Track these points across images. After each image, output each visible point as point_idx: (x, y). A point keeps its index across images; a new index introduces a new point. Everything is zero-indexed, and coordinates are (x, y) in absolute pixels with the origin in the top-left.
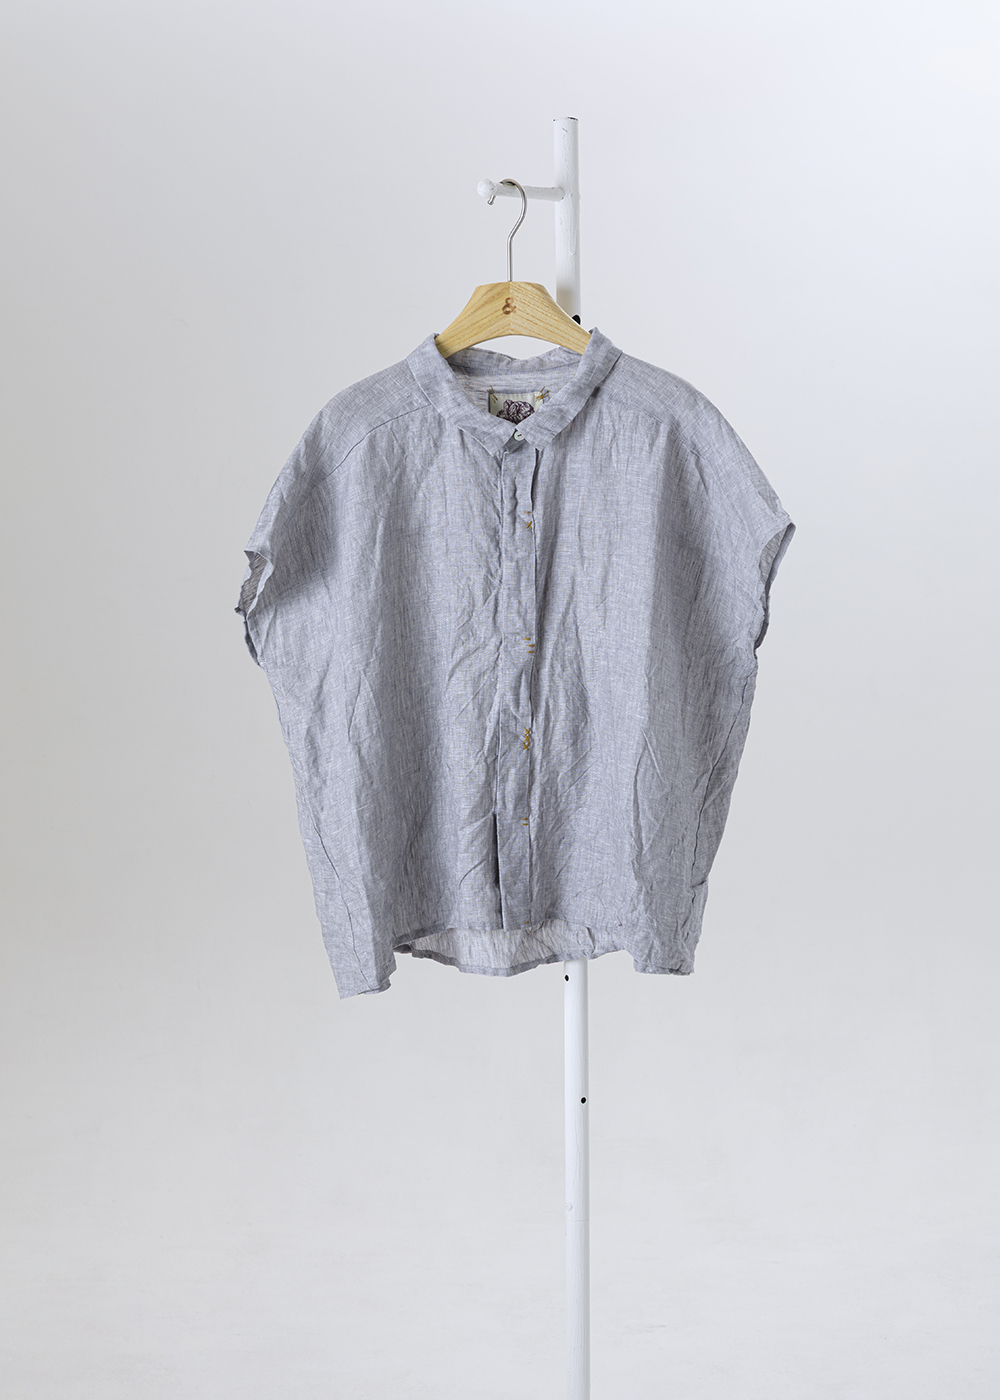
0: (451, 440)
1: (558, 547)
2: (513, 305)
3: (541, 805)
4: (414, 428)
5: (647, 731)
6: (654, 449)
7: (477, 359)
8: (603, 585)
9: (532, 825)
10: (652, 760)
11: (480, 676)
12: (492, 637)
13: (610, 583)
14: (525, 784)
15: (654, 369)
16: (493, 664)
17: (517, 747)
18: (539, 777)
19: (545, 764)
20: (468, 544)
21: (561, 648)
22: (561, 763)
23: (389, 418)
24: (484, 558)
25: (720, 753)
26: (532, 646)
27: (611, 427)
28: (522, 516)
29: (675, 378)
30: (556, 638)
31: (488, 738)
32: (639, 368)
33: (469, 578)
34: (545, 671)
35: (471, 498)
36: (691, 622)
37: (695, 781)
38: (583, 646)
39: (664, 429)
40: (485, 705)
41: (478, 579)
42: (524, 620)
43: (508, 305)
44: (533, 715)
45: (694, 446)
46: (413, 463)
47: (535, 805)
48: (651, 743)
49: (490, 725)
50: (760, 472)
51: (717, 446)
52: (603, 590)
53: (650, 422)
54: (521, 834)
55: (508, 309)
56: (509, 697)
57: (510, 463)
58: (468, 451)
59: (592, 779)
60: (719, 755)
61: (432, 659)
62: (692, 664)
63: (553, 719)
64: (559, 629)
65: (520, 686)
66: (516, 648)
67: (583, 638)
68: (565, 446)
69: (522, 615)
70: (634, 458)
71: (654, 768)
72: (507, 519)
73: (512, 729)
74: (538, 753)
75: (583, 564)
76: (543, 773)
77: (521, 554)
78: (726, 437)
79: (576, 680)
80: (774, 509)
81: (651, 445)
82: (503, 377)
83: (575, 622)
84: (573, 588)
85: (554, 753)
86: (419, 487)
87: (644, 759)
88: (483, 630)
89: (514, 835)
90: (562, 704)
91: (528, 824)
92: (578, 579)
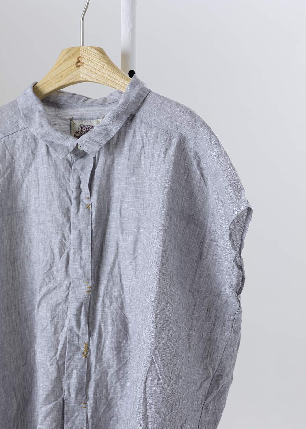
0: (42, 150)
1: (109, 221)
2: (82, 61)
3: (95, 394)
4: (19, 142)
5: (153, 352)
6: (167, 155)
7: (64, 98)
8: (135, 248)
9: (89, 408)
10: (157, 372)
11: (56, 306)
12: (64, 280)
13: (139, 246)
14: (84, 380)
15: (169, 101)
16: (65, 298)
17: (78, 355)
18: (94, 376)
19: (98, 367)
20: (50, 218)
21: (109, 289)
22: (109, 367)
23: (3, 136)
24: (60, 228)
25: (217, 365)
26: (90, 287)
27: (141, 141)
28: (84, 201)
29: (182, 107)
30: (106, 282)
31: (60, 348)
32: (160, 101)
33: (51, 241)
34: (99, 304)
35: (52, 188)
36: (197, 276)
37: (199, 384)
38: (124, 288)
39: (175, 141)
40: (59, 326)
41: (56, 241)
42: (84, 270)
43: (79, 62)
44: (90, 334)
45: (196, 154)
46: (19, 165)
47: (91, 394)
48: (156, 360)
49: (62, 339)
50: (234, 170)
51: (208, 153)
52: (134, 251)
53: (165, 137)
54: (81, 414)
55: (79, 64)
56: (73, 321)
57: (77, 165)
58: (51, 158)
59: (130, 379)
60: (216, 367)
61: (32, 293)
62: (197, 304)
63: (104, 337)
64: (108, 277)
65: (80, 314)
66: (79, 289)
67: (124, 283)
68: (113, 154)
69: (83, 267)
70: (154, 161)
71: (159, 378)
72: (74, 202)
73: (76, 342)
74: (93, 359)
75: (122, 234)
76: (97, 373)
77: (82, 226)
78: (214, 147)
79: (119, 311)
80: (239, 197)
81: (166, 152)
82: (80, 109)
83: (120, 272)
84: (117, 249)
85: (104, 360)
86: (23, 181)
87: (151, 371)
88: (60, 275)
89: (76, 414)
90: (110, 328)
91: (86, 407)
92: (120, 244)
